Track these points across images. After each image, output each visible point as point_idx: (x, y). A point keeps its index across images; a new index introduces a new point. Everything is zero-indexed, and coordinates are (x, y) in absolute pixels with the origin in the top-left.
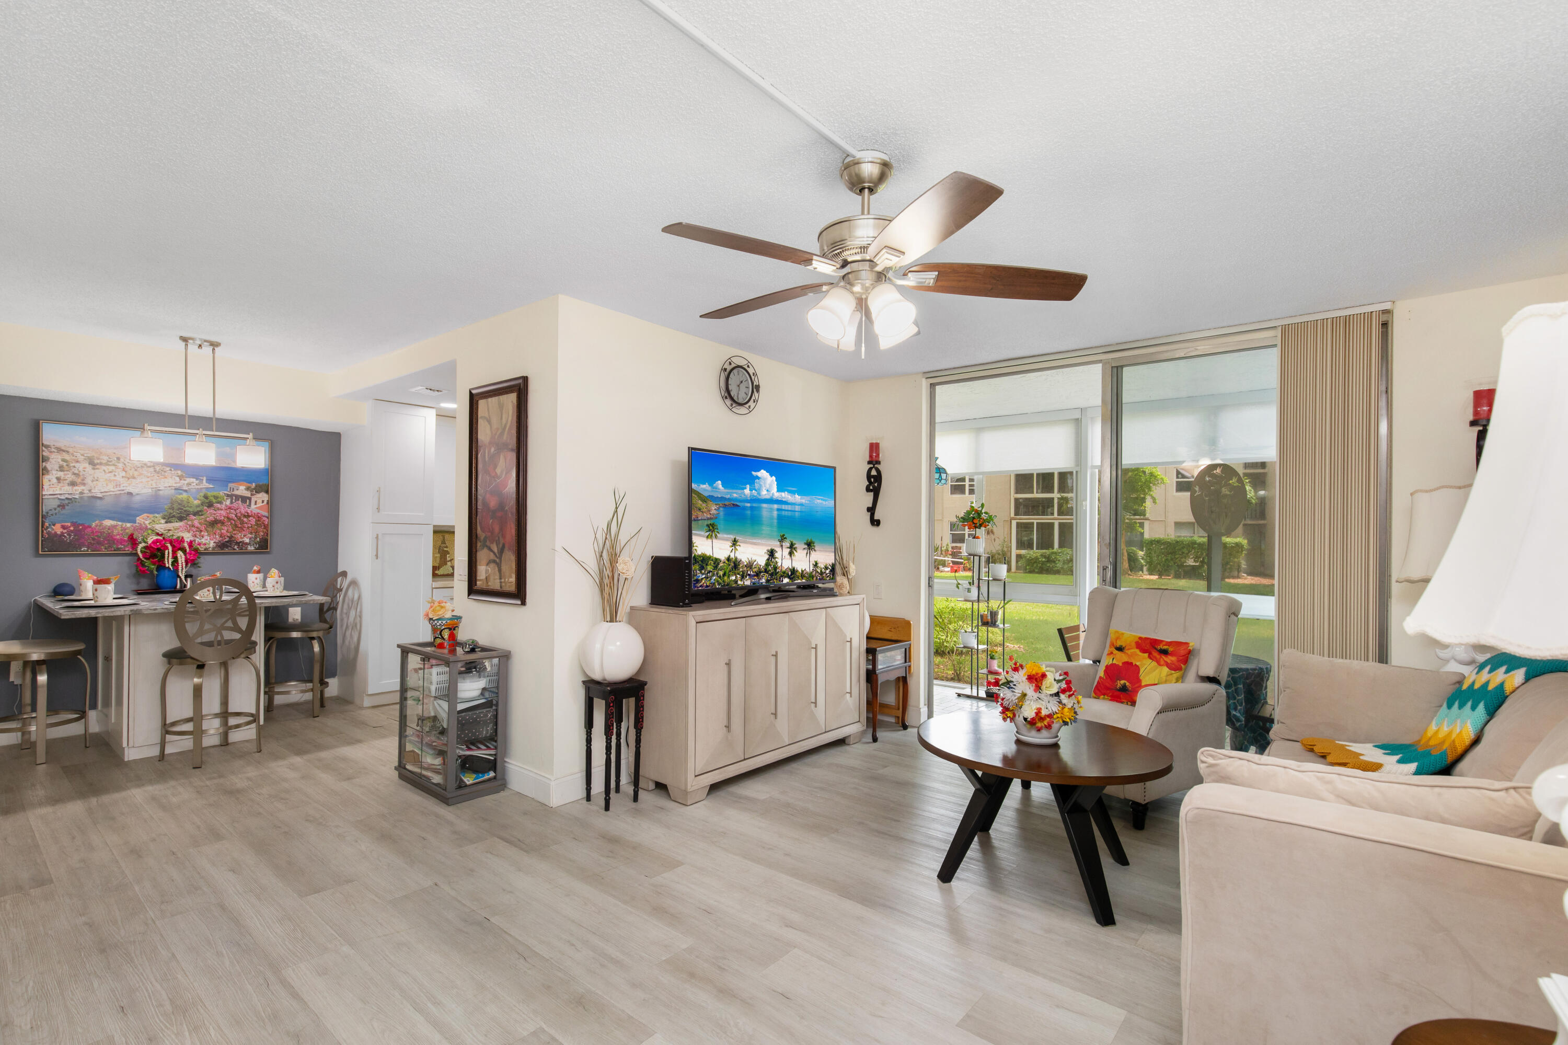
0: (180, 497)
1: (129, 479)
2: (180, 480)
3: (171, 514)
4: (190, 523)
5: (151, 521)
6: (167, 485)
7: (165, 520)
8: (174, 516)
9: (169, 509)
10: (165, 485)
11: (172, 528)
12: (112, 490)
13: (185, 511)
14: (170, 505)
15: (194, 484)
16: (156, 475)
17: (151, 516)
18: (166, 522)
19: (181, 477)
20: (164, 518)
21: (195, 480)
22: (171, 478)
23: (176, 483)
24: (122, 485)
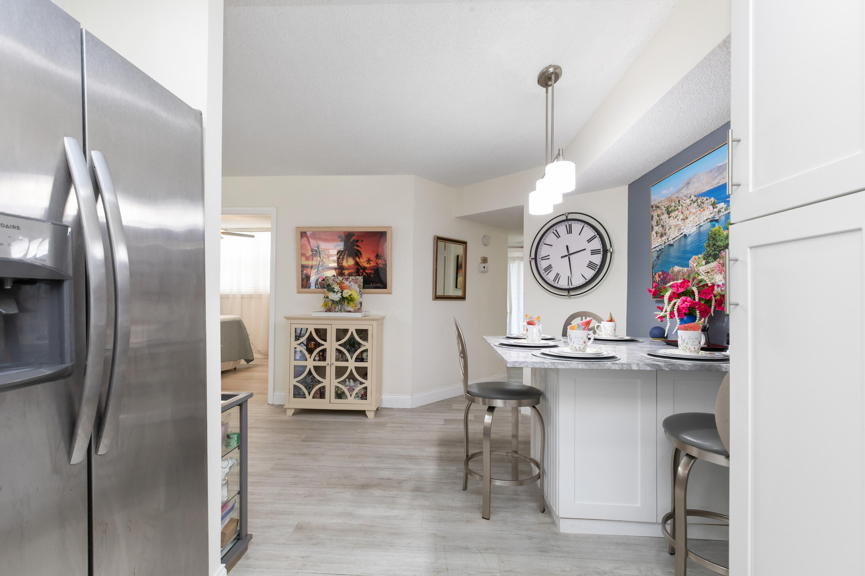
0: (713, 229)
1: (684, 220)
2: (714, 208)
3: (709, 252)
4: (721, 261)
5: (696, 263)
6: (705, 219)
7: (705, 261)
8: (710, 255)
9: (707, 246)
10: (704, 220)
11: (709, 270)
12: (678, 235)
13: (718, 246)
14: (707, 242)
15: (723, 210)
16: (698, 209)
17: (697, 257)
18: (706, 264)
19: (714, 205)
20: (704, 259)
21: (723, 203)
22: (707, 208)
23: (711, 214)
24: (682, 228)
